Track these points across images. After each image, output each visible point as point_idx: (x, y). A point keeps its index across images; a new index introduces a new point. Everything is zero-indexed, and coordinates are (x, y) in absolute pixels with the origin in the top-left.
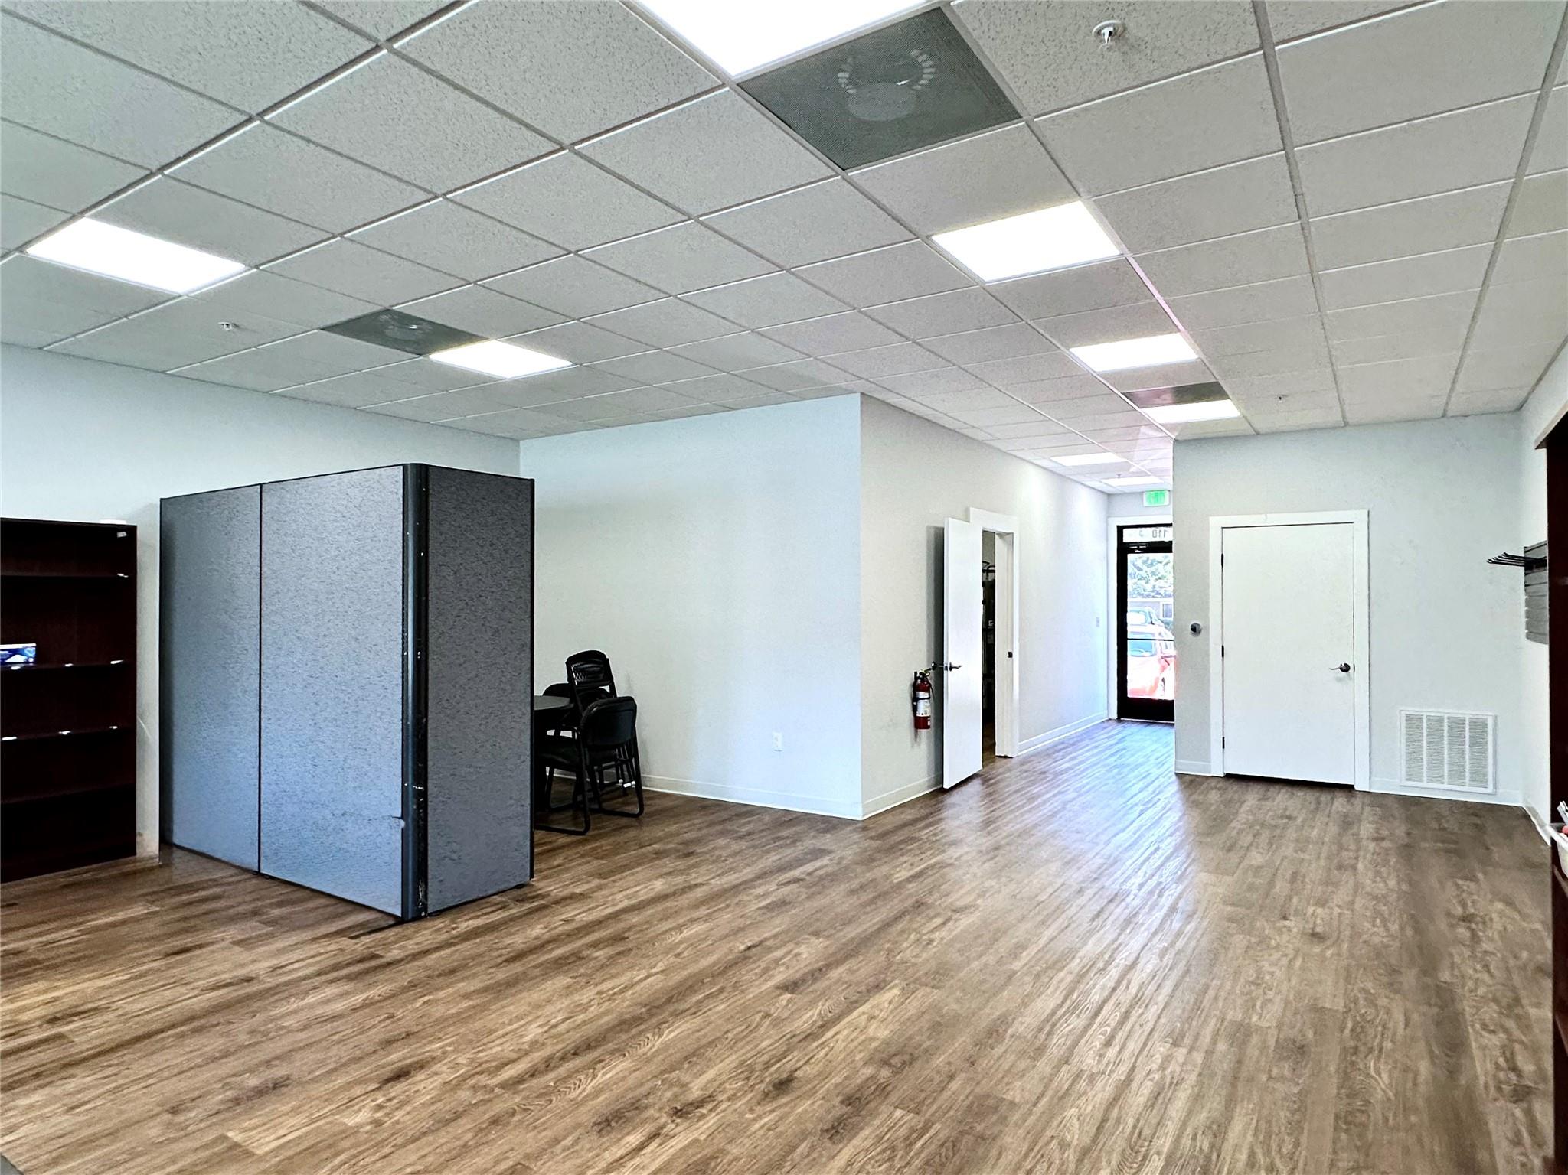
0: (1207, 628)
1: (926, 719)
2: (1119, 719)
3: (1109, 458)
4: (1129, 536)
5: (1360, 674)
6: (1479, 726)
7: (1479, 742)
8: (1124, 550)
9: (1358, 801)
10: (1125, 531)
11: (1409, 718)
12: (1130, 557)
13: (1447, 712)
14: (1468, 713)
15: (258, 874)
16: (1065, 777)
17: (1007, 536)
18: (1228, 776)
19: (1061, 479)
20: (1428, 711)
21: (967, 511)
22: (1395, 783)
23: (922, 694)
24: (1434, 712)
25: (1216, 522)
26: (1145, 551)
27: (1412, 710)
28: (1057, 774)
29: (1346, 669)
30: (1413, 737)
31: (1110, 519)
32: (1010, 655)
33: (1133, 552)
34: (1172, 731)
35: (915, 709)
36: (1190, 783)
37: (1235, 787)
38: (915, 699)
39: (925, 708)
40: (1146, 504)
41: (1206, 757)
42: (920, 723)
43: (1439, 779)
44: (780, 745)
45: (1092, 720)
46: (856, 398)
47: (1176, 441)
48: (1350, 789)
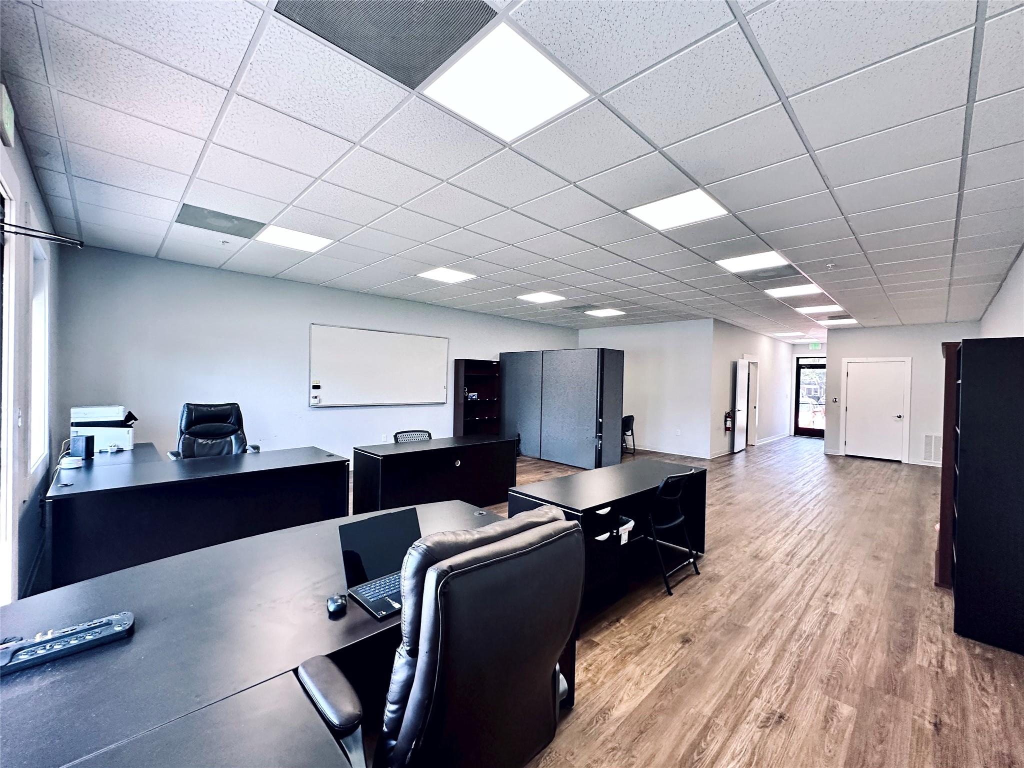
0: (840, 399)
1: (729, 428)
2: (795, 435)
3: (799, 334)
4: (801, 362)
5: (906, 419)
8: (799, 367)
9: (902, 466)
10: (800, 359)
11: (926, 436)
12: (802, 370)
15: (540, 459)
16: (779, 452)
17: (755, 364)
18: (847, 456)
19: (775, 340)
20: (935, 434)
21: (743, 355)
22: (919, 460)
23: (728, 419)
24: (938, 435)
25: (845, 361)
26: (808, 368)
27: (928, 433)
28: (775, 451)
29: (900, 417)
30: (928, 444)
31: (794, 355)
32: (755, 407)
33: (804, 368)
34: (824, 442)
35: (726, 424)
36: (831, 457)
37: (849, 459)
38: (726, 421)
39: (729, 424)
40: (811, 348)
41: (838, 450)
42: (727, 429)
43: (939, 460)
44: (679, 434)
45: (784, 435)
46: (712, 320)
47: (829, 331)
48: (900, 462)
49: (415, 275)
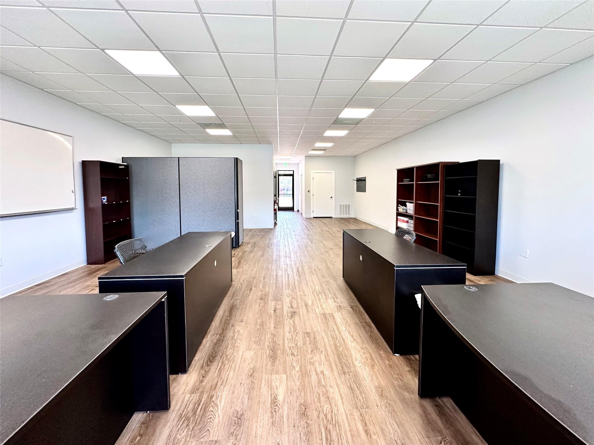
0: (311, 191)
5: (334, 198)
6: (349, 205)
7: (349, 208)
8: (279, 175)
9: (333, 219)
10: (279, 171)
13: (345, 204)
14: (347, 204)
18: (314, 217)
20: (342, 204)
22: (338, 216)
23: (275, 204)
24: (343, 204)
25: (312, 172)
26: (283, 176)
27: (340, 204)
29: (331, 197)
30: (340, 208)
33: (281, 176)
39: (276, 207)
40: (283, 166)
41: (310, 214)
42: (275, 210)
43: (343, 214)
44: (255, 215)
46: (273, 145)
47: (306, 156)
48: (332, 217)
49: (103, 50)
